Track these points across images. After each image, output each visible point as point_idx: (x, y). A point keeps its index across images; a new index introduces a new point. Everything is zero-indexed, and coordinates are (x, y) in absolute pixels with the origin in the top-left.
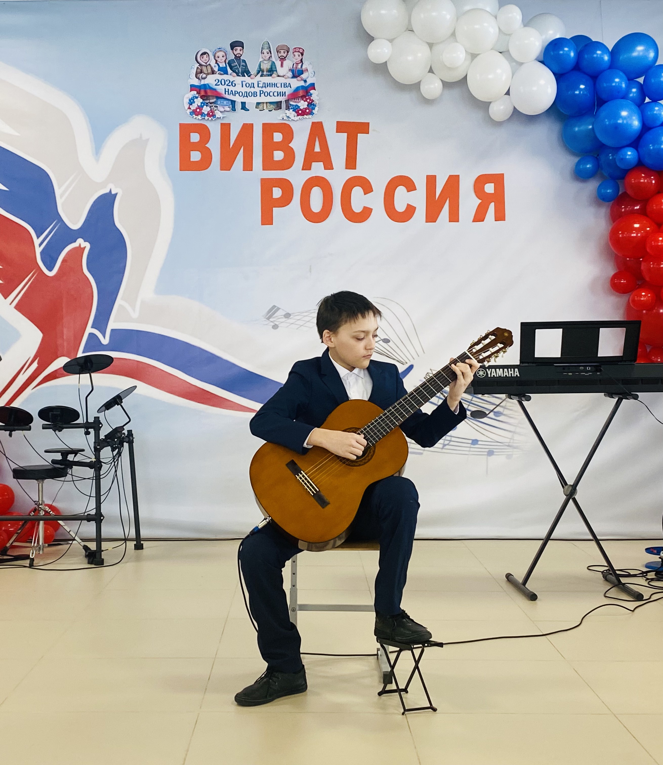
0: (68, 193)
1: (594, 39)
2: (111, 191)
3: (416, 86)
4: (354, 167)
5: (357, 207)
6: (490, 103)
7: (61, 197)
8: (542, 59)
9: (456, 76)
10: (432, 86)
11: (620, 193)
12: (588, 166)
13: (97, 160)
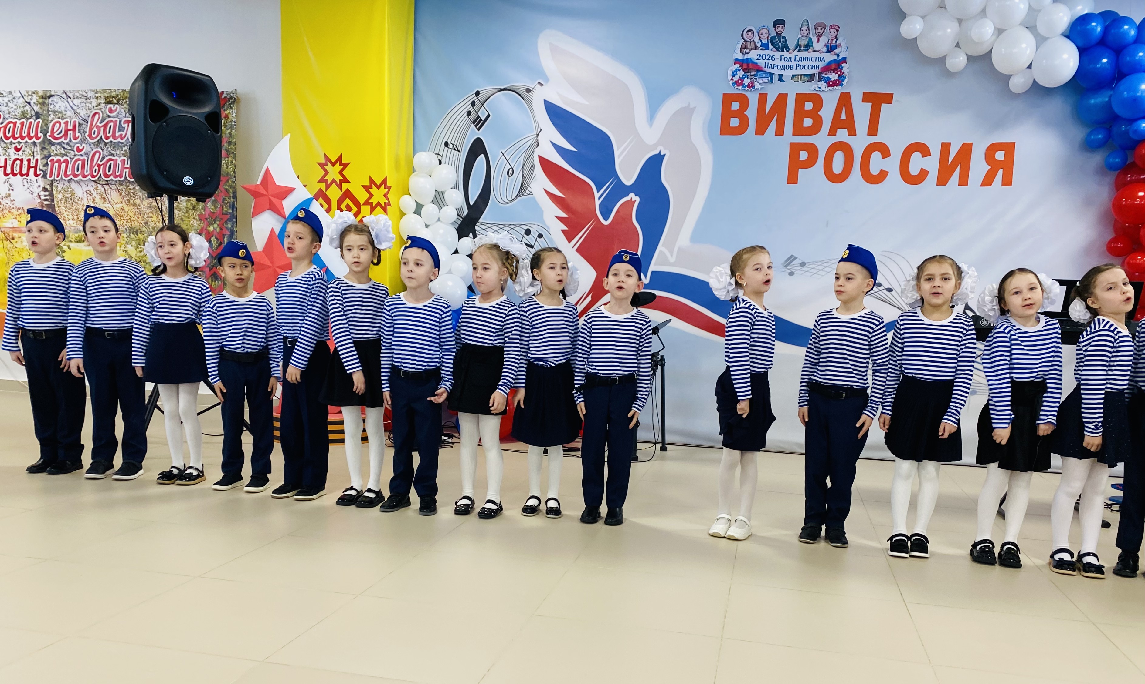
0: (624, 154)
1: (1122, 14)
2: (660, 152)
3: (942, 61)
4: (875, 134)
5: (874, 170)
6: (1012, 75)
7: (619, 156)
8: (1067, 34)
9: (982, 50)
10: (957, 60)
11: (1128, 162)
12: (1100, 136)
13: (651, 125)
